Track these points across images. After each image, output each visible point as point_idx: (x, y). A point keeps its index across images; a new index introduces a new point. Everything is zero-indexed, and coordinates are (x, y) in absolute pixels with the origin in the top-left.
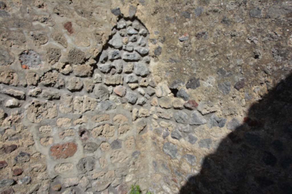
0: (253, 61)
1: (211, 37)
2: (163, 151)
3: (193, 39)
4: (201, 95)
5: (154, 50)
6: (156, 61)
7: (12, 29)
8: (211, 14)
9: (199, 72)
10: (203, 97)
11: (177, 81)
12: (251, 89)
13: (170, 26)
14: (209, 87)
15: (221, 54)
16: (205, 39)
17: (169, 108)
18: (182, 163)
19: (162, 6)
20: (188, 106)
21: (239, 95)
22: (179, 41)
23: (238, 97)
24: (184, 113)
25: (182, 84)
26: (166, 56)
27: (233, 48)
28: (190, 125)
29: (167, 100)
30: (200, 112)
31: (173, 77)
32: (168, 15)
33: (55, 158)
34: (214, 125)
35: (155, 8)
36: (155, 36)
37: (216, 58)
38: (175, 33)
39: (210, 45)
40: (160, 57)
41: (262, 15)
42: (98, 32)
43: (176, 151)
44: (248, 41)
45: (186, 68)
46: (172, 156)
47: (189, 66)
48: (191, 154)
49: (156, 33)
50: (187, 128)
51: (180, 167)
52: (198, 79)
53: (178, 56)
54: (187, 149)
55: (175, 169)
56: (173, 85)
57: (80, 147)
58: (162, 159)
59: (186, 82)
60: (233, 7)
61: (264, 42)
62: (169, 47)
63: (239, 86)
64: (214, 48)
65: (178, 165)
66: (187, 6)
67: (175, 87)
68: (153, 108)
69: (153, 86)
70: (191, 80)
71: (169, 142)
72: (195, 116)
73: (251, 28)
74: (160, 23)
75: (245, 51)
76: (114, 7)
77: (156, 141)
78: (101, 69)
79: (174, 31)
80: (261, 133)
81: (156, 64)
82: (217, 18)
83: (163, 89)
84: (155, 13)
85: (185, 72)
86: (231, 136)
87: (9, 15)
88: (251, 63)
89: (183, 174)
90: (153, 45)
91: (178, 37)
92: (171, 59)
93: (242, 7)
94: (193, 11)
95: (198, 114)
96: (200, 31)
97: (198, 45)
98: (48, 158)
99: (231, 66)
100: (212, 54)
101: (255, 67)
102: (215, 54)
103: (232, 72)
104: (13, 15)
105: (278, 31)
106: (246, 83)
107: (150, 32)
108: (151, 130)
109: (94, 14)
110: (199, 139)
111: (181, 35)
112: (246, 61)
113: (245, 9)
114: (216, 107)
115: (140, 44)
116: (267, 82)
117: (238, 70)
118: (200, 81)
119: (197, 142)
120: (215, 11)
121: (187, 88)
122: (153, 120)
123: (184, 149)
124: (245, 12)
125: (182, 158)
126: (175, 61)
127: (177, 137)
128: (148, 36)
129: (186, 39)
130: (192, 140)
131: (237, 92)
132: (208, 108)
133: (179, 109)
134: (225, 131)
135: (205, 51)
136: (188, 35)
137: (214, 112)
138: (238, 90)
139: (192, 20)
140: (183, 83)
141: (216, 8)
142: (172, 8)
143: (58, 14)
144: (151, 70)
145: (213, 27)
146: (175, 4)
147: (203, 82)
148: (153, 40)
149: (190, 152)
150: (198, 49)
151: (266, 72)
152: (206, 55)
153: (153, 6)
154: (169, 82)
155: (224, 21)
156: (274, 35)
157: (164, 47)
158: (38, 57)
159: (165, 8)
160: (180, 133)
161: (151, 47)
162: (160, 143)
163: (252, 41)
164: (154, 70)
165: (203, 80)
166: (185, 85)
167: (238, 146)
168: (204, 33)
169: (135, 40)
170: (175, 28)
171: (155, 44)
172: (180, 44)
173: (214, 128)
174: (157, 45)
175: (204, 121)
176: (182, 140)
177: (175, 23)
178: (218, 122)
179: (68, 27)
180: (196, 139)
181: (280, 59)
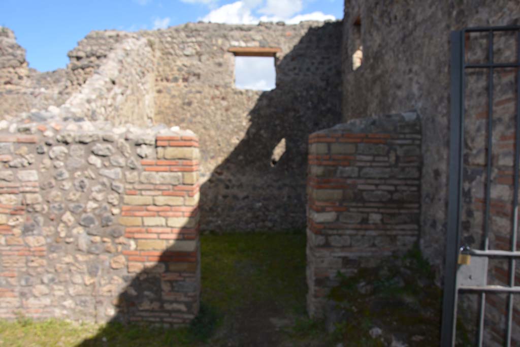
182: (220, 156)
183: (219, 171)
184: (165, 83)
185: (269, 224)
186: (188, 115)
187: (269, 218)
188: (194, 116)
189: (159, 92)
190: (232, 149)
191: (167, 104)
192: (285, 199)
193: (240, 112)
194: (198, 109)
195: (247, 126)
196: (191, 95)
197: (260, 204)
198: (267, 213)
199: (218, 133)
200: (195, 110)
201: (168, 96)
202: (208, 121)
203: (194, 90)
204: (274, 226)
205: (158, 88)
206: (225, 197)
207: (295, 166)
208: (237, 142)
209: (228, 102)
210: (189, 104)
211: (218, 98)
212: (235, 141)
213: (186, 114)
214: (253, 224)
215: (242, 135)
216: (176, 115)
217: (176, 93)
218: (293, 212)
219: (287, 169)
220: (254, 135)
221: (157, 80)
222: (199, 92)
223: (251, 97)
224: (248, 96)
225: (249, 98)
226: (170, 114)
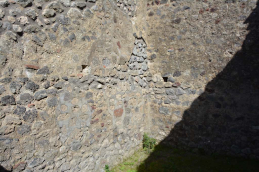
0: (209, 63)
1: (187, 51)
2: (159, 112)
3: (177, 51)
4: (182, 79)
5: (150, 56)
6: (151, 62)
7: (99, 46)
8: (187, 39)
9: (181, 68)
10: (184, 81)
11: (167, 73)
12: (208, 75)
13: (161, 43)
14: (187, 75)
15: (192, 59)
16: (184, 51)
17: (162, 88)
18: (172, 116)
19: (156, 32)
20: (175, 85)
21: (202, 78)
22: (167, 52)
23: (202, 79)
24: (172, 90)
25: (170, 75)
26: (159, 60)
27: (199, 57)
28: (176, 95)
29: (161, 83)
30: (182, 88)
31: (164, 71)
32: (160, 37)
33: (116, 117)
34: (190, 94)
35: (151, 32)
36: (151, 48)
37: (190, 61)
38: (165, 47)
39: (187, 55)
40: (155, 60)
41: (212, 42)
42: (129, 47)
43: (168, 110)
44: (206, 54)
45: (173, 66)
46: (166, 114)
47: (175, 65)
48: (177, 110)
49: (151, 46)
50: (174, 97)
51: (171, 119)
52: (180, 72)
53: (168, 60)
54: (175, 108)
55: (168, 121)
56: (165, 75)
57: (124, 111)
58: (159, 116)
59: (173, 74)
60: (198, 38)
61: (214, 55)
62: (161, 54)
63: (202, 74)
64: (189, 56)
65: (169, 118)
66: (172, 34)
67: (166, 76)
68: (151, 89)
69: (150, 76)
70: (176, 72)
71: (163, 106)
72: (179, 90)
73: (207, 48)
74: (155, 41)
75: (205, 58)
76: (133, 32)
77: (153, 107)
78: (130, 67)
79: (164, 46)
80: (214, 94)
81: (152, 64)
82: (190, 42)
83: (158, 78)
84: (151, 35)
85: (172, 68)
87: (97, 39)
88: (208, 64)
89: (173, 122)
90: (150, 53)
91: (167, 50)
92: (163, 61)
93: (203, 38)
94: (176, 37)
95: (181, 89)
96: (180, 48)
97: (180, 54)
98: (113, 117)
99: (198, 65)
100: (188, 59)
101: (210, 65)
102: (189, 59)
103: (199, 68)
104: (99, 38)
105: (219, 50)
106: (206, 73)
107: (147, 45)
108: (150, 101)
109: (127, 37)
110: (182, 102)
111: (169, 49)
112: (205, 63)
113: (204, 39)
114: (191, 85)
115: (143, 53)
116: (215, 72)
117: (202, 67)
118: (182, 73)
119: (181, 104)
120: (189, 38)
121: (174, 76)
122: (152, 95)
123: (173, 108)
124: (204, 41)
125: (172, 113)
126: (166, 62)
127: (168, 103)
128: (146, 48)
129: (173, 51)
130: (177, 103)
131: (201, 77)
132: (187, 86)
133: (169, 87)
134: (196, 96)
135: (184, 58)
136: (173, 49)
137: (190, 87)
138: (202, 76)
139: (175, 41)
140: (171, 74)
141: (189, 37)
142: (163, 34)
143: (114, 37)
144: (149, 67)
145: (188, 46)
146: (165, 32)
147: (183, 73)
148: (149, 50)
149: (177, 109)
150: (180, 56)
151: (214, 68)
152: (185, 60)
153: (150, 31)
154: (162, 73)
155: (194, 44)
156: (218, 52)
157: (158, 55)
158: (109, 61)
159: (158, 33)
160: (170, 100)
161: (148, 55)
162: (157, 108)
163: (208, 54)
164: (151, 67)
165: (183, 72)
166: (172, 75)
167: (203, 102)
168: (183, 49)
169: (141, 51)
170: (165, 45)
171: (151, 52)
172: (168, 54)
173: (190, 95)
174: (152, 53)
175: (185, 92)
176: (172, 104)
177: (165, 42)
178: (192, 92)
179: (118, 44)
180: (180, 102)
181: (220, 62)
182: (211, 72)
183: (210, 88)
184: (155, 6)
186: (178, 32)
188: (183, 33)
189: (151, 14)
190: (225, 65)
191: (157, 25)
193: (233, 22)
194: (187, 25)
195: (243, 38)
196: (179, 13)
199: (208, 47)
200: (183, 26)
201: (158, 17)
202: (197, 37)
203: (182, 7)
205: (149, 11)
206: (216, 116)
208: (231, 56)
209: (219, 13)
210: (178, 21)
211: (207, 10)
212: (228, 55)
213: (175, 32)
215: (238, 47)
216: (166, 34)
217: (165, 13)
221: (148, 5)
222: (188, 8)
223: (246, 3)
224: (242, 2)
225: (244, 4)
226: (161, 33)
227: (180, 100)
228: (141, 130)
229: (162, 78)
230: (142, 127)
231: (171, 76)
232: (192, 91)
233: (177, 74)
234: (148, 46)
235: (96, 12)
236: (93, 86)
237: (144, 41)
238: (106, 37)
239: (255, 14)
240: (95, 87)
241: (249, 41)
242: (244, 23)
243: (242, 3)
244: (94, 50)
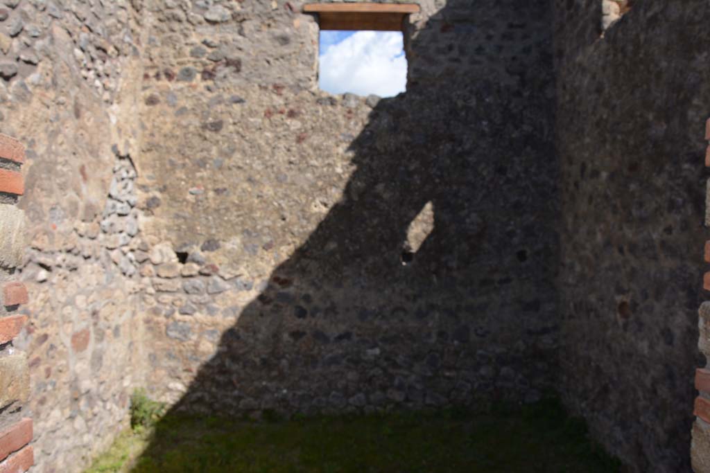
0: (280, 223)
1: (235, 194)
2: (167, 335)
3: (211, 194)
4: (222, 258)
5: (144, 200)
6: (147, 215)
7: (43, 176)
8: (234, 169)
9: (219, 232)
10: (226, 261)
11: (187, 242)
12: (279, 249)
13: (174, 173)
14: (233, 249)
15: (246, 214)
16: (227, 195)
17: (175, 277)
18: (199, 343)
19: (162, 144)
20: (206, 271)
21: (268, 256)
22: (188, 193)
23: (266, 258)
24: (199, 281)
25: (195, 247)
26: (168, 211)
27: (260, 209)
28: (209, 294)
29: (171, 267)
30: (222, 277)
31: (180, 237)
32: (173, 159)
33: (75, 351)
34: (240, 289)
35: (149, 143)
36: (148, 182)
37: (241, 218)
38: (183, 183)
39: (234, 203)
40: (157, 211)
41: (289, 180)
42: (103, 178)
43: (190, 329)
44: (276, 204)
45: (201, 227)
46: (184, 338)
47: (205, 225)
48: (212, 328)
49: (150, 177)
50: (205, 299)
51: (197, 350)
52: (218, 240)
54: (206, 324)
55: (189, 354)
56: (181, 247)
57: (93, 336)
58: (166, 346)
59: (201, 244)
60: (260, 168)
61: (291, 206)
62: (174, 199)
63: (267, 247)
64: (239, 207)
65: (193, 348)
66: (201, 154)
67: (184, 250)
68: (146, 280)
69: (145, 249)
70: (209, 242)
71: (176, 322)
72: (215, 283)
73: (278, 192)
74: (158, 165)
75: (272, 213)
76: (113, 143)
77: (152, 325)
78: (103, 228)
79: (182, 180)
80: (291, 290)
81: (150, 219)
82: (242, 176)
83: (164, 254)
84: (149, 150)
85: (199, 232)
86: (261, 298)
87: (37, 156)
88: (279, 225)
89: (201, 356)
90: (144, 194)
91: (187, 189)
92: (177, 215)
93: (269, 170)
94: (211, 162)
95: (219, 280)
96: (220, 186)
97: (217, 202)
98: (70, 351)
99: (259, 227)
100: (235, 213)
101: (283, 228)
102: (239, 213)
103: (259, 233)
104: (42, 156)
105: (303, 197)
106: (274, 244)
107: (139, 175)
108: (143, 310)
109: (100, 153)
110: (222, 308)
111: (192, 187)
112: (274, 222)
113: (273, 172)
114: (242, 269)
115: (130, 192)
116: (294, 242)
117: (266, 231)
118: (221, 243)
119: (219, 313)
120: (239, 168)
121: (203, 250)
122: (147, 296)
123: (201, 325)
124: (273, 176)
125: (200, 337)
126: (185, 218)
127: (189, 312)
128: (135, 179)
129: (201, 192)
130: (211, 311)
131: (265, 253)
132: (233, 272)
133: (191, 276)
134: (252, 294)
135: (227, 209)
136: (203, 188)
137: (240, 275)
138: (267, 250)
139: (209, 171)
140: (197, 244)
141: (241, 164)
142: (179, 151)
143: (74, 154)
144: (142, 227)
145: (237, 185)
146: (183, 146)
147: (225, 243)
148: (143, 187)
149: (210, 326)
150: (218, 206)
151: (292, 233)
152: (229, 214)
153: (146, 140)
154: (176, 243)
155: (250, 180)
156: (299, 201)
157: (165, 199)
158: (62, 213)
159: (167, 148)
160: (194, 306)
161: (139, 197)
162: (161, 325)
163: (279, 204)
164: (145, 227)
165: (224, 241)
166: (199, 247)
167: (268, 307)
168: (225, 189)
169: (125, 187)
170: (184, 177)
171: (147, 191)
172: (190, 197)
173: (241, 293)
174: (151, 195)
175: (228, 286)
176: (198, 315)
177: (183, 171)
178: (245, 285)
179: (82, 170)
180: (217, 309)
181: (304, 222)
182: (285, 243)
183: (283, 277)
184: (164, 82)
185: (398, 396)
186: (214, 151)
187: (396, 382)
188: (227, 155)
189: (151, 101)
190: (312, 227)
191: (167, 128)
192: (433, 340)
193: (331, 143)
194: (236, 138)
195: (346, 176)
196: (220, 108)
197: (377, 351)
198: (391, 370)
199: (281, 191)
200: (228, 139)
201: (171, 110)
202: (258, 165)
203: (226, 96)
204: (407, 400)
205: (148, 93)
206: (296, 335)
207: (454, 264)
208: (325, 210)
209: (303, 121)
210: (217, 126)
211: (282, 112)
212: (320, 209)
213: (208, 150)
214: (361, 395)
215: (336, 195)
216: (188, 152)
217: (188, 104)
218: (449, 369)
219: (436, 272)
220: (362, 195)
221: (146, 76)
222: (240, 101)
223: (354, 111)
224: (348, 107)
225: (350, 112)
226: (175, 150)
227: (218, 304)
228: (126, 383)
229: (174, 255)
230: (127, 374)
231: (196, 251)
232: (245, 282)
233: (211, 245)
234: (142, 177)
235: (38, 91)
236: (29, 275)
237: (133, 164)
238: (57, 154)
239: (368, 133)
240: (32, 278)
241: (359, 184)
242: (350, 149)
243: (347, 110)
244: (33, 185)
